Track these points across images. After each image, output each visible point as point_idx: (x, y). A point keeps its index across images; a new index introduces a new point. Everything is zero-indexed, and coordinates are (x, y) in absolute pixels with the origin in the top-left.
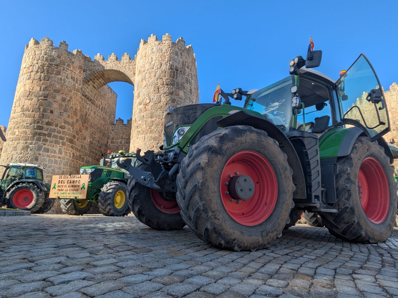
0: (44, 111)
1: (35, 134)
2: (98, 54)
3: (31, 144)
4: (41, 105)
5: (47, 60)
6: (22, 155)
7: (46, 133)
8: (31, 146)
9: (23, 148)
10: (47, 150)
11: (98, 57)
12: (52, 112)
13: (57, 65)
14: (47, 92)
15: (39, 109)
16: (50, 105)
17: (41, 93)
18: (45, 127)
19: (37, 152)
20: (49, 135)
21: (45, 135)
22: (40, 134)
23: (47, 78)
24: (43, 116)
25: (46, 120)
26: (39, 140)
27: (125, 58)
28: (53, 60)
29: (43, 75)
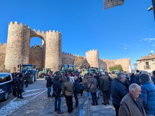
0: (24, 47)
1: (22, 54)
2: (34, 29)
3: (21, 56)
4: (22, 45)
5: (23, 30)
6: (18, 60)
7: (24, 53)
8: (21, 57)
9: (19, 58)
10: (25, 58)
11: (34, 30)
12: (25, 47)
13: (26, 32)
14: (24, 41)
15: (22, 46)
16: (25, 45)
17: (22, 41)
18: (24, 51)
19: (23, 59)
20: (25, 54)
21: (24, 54)
22: (23, 54)
23: (23, 36)
24: (23, 48)
25: (24, 50)
26: (23, 55)
27: (43, 32)
28: (24, 31)
29: (22, 35)
